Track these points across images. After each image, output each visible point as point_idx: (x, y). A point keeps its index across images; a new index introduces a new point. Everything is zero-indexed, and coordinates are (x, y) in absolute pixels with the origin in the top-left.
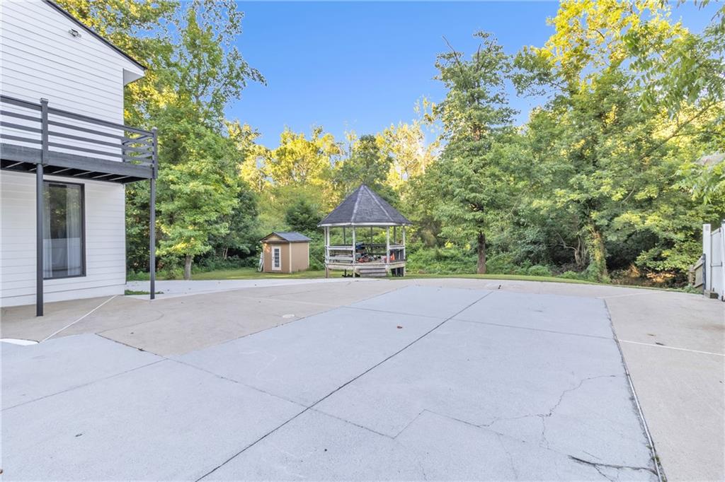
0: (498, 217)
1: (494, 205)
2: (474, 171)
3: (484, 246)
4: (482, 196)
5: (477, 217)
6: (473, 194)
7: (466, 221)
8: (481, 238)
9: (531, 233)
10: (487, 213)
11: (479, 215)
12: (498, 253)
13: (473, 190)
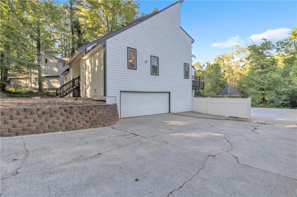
0: (270, 93)
1: (268, 89)
2: (261, 79)
3: (265, 101)
4: (264, 87)
5: (262, 93)
6: (261, 86)
7: (258, 94)
8: (264, 99)
9: (284, 97)
10: (266, 91)
11: (263, 92)
12: (270, 103)
13: (261, 85)
